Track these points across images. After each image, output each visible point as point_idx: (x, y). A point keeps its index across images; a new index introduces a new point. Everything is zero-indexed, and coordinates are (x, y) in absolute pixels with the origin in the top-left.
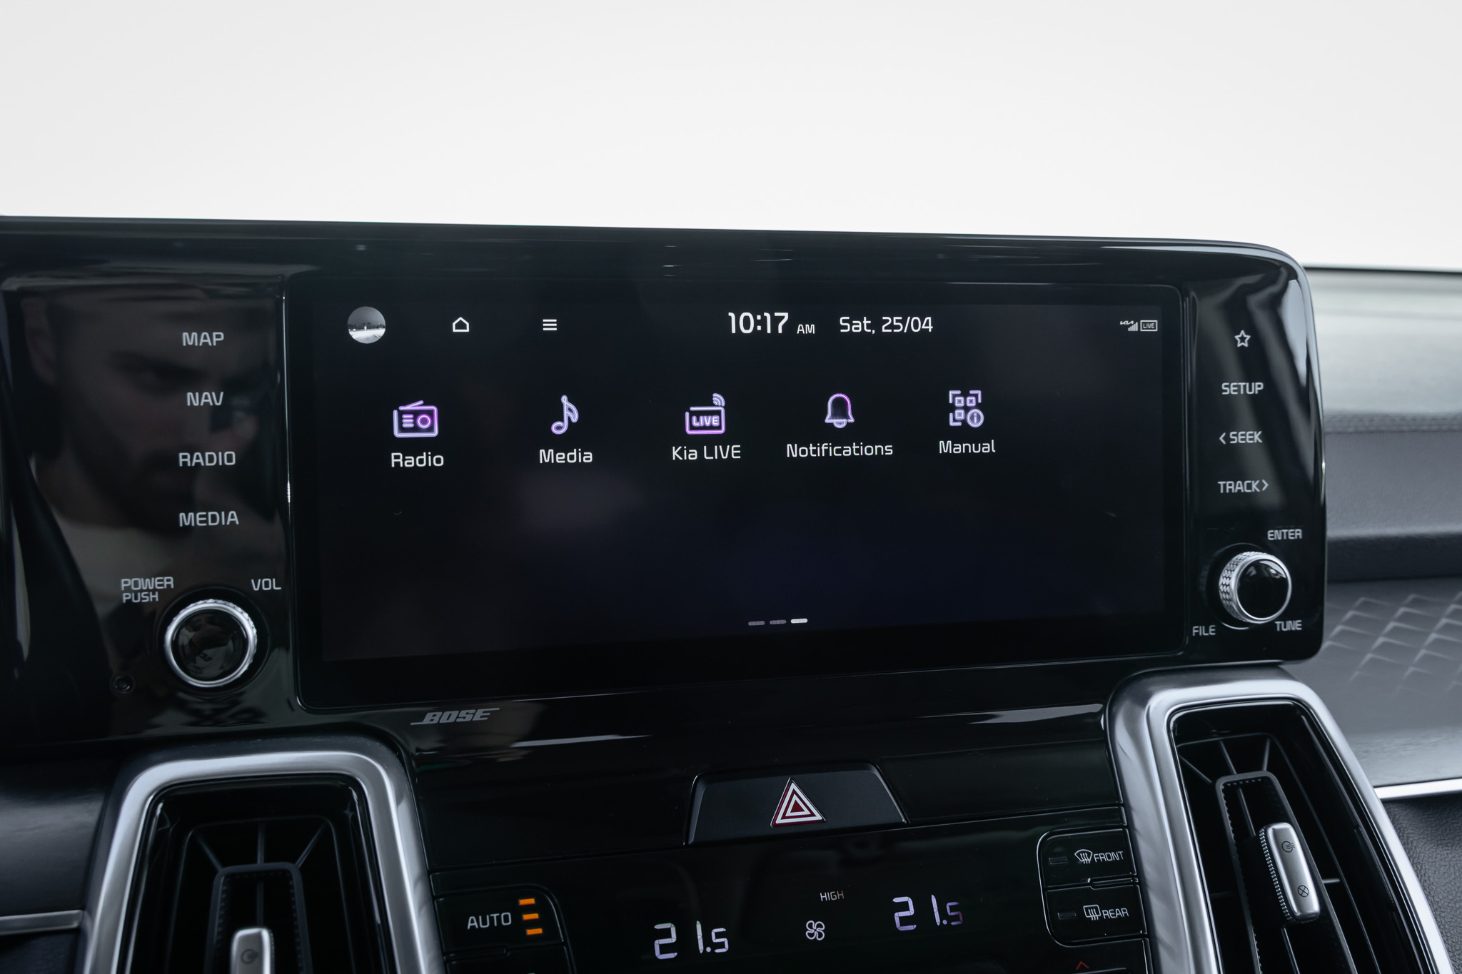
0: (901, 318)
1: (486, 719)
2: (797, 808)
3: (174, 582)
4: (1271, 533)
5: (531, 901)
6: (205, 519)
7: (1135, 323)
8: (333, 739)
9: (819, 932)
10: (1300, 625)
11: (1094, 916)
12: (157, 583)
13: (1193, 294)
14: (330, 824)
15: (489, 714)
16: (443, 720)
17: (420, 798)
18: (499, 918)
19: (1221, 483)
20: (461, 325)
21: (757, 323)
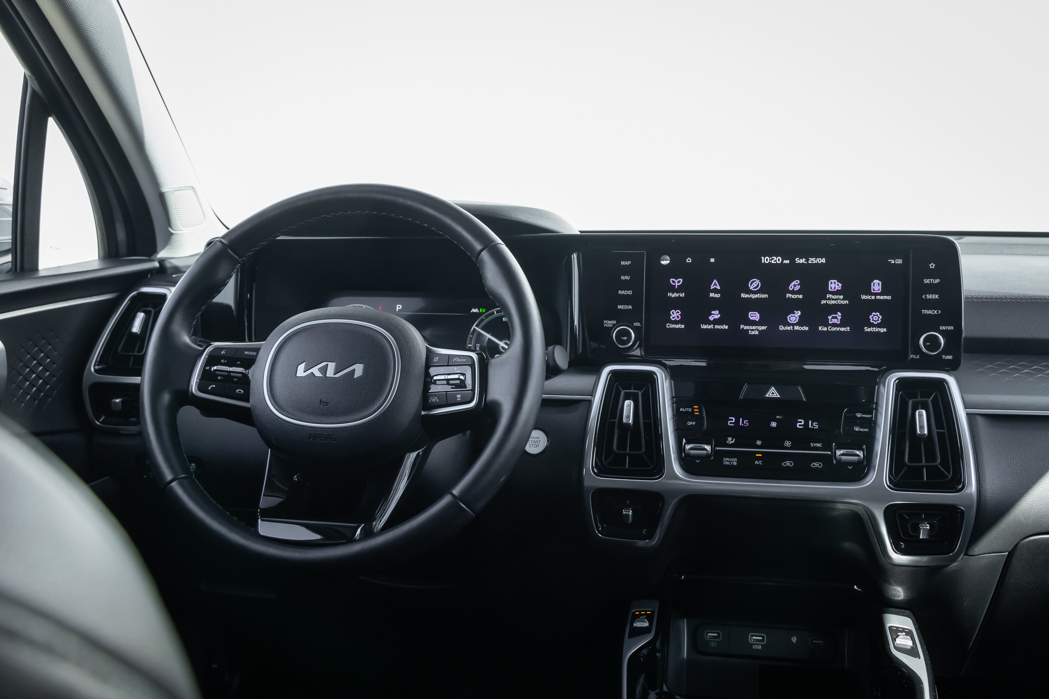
0: (815, 259)
2: (773, 393)
3: (615, 322)
4: (940, 327)
5: (697, 407)
6: (624, 307)
7: (893, 260)
8: (651, 364)
9: (774, 425)
10: (951, 357)
11: (857, 430)
12: (612, 322)
14: (649, 384)
17: (671, 380)
18: (688, 409)
19: (923, 311)
20: (689, 260)
21: (770, 260)
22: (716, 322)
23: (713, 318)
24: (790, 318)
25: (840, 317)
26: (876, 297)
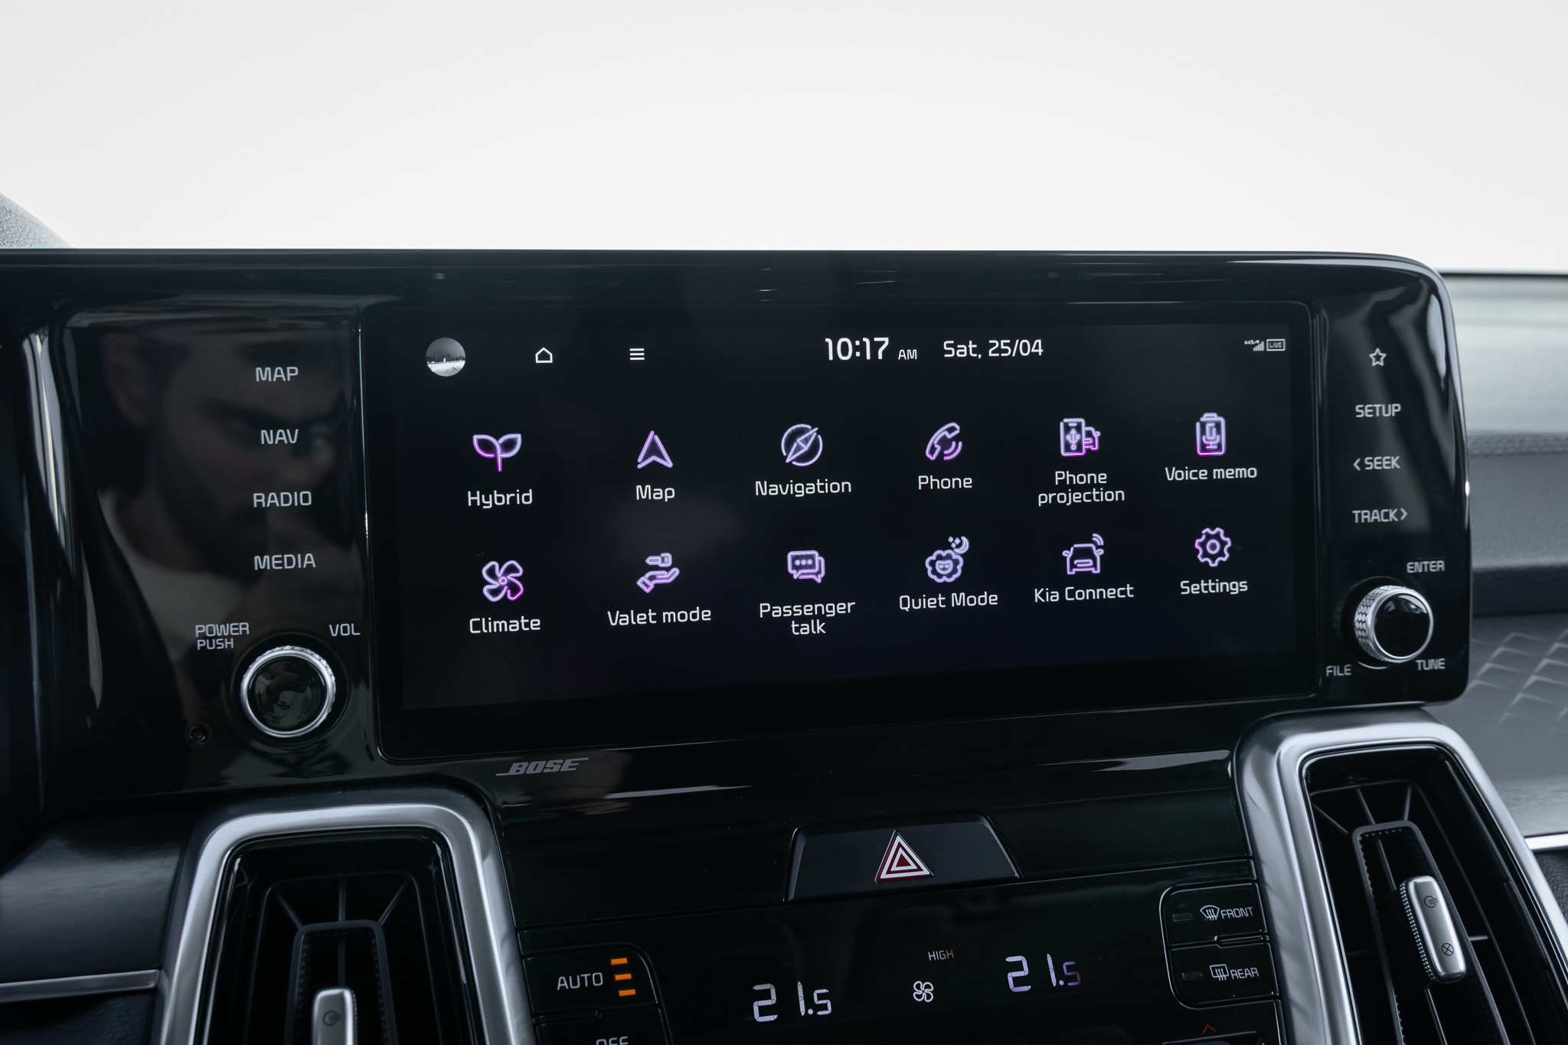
0: (1008, 341)
1: (575, 769)
2: (902, 862)
3: (249, 628)
4: (1411, 565)
5: (624, 961)
6: (280, 562)
7: (1260, 342)
8: (415, 791)
9: (927, 994)
10: (1443, 663)
11: (1221, 976)
12: (232, 629)
13: (1324, 313)
14: (413, 880)
15: (577, 764)
16: (530, 771)
17: (507, 852)
18: (590, 978)
19: (1356, 512)
20: (544, 356)
21: (855, 348)
22: (663, 597)
23: (652, 585)
24: (932, 564)
25: (1101, 552)
26: (1210, 474)
